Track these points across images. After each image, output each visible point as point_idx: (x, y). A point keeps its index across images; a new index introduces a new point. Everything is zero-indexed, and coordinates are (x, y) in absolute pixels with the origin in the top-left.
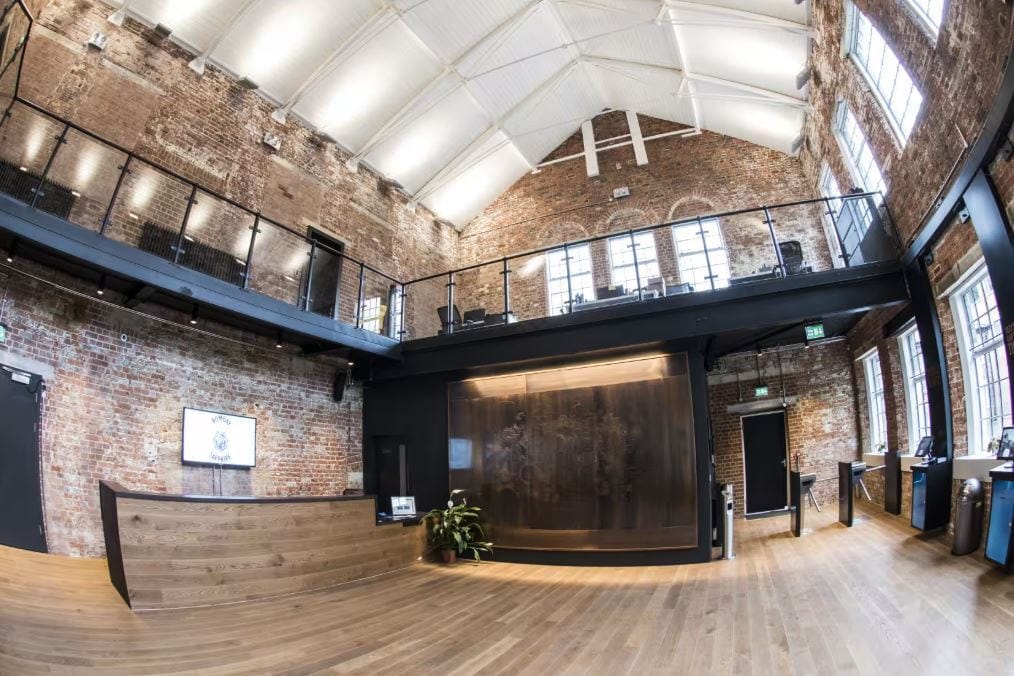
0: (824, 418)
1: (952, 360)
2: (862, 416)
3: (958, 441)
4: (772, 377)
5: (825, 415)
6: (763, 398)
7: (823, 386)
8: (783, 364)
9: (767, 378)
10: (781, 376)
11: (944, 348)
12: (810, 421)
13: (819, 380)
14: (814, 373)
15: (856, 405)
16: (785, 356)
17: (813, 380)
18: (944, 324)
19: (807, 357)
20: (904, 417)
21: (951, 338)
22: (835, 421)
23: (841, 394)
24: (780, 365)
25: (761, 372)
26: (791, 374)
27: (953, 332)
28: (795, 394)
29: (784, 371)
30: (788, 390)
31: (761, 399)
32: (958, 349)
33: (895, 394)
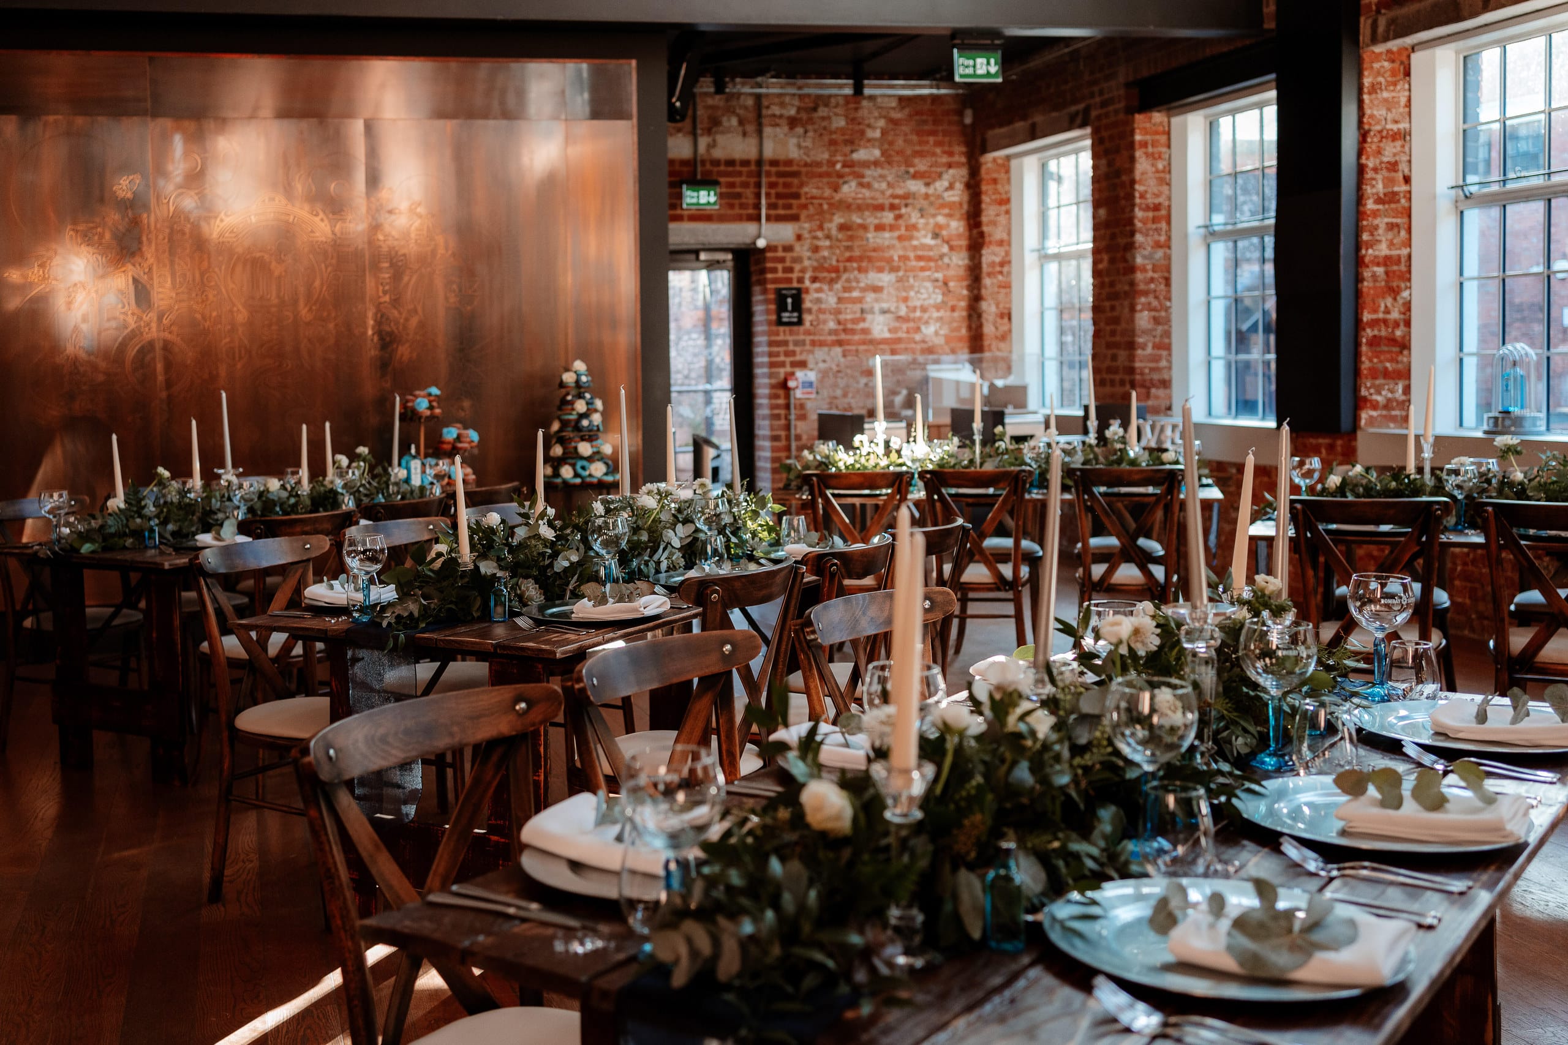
0: (870, 297)
1: (1379, 201)
2: (989, 308)
3: (1376, 392)
4: (731, 163)
5: (877, 289)
6: (701, 216)
7: (880, 208)
8: (768, 131)
9: (716, 163)
10: (759, 162)
11: (1361, 169)
12: (830, 300)
13: (866, 193)
14: (854, 169)
15: (974, 274)
16: (776, 110)
17: (849, 189)
18: (1375, 111)
19: (840, 122)
20: (1162, 321)
21: (1390, 151)
22: (903, 311)
23: (929, 241)
24: (760, 133)
25: (703, 142)
26: (789, 162)
27: (1403, 136)
28: (795, 218)
29: (770, 151)
30: (770, 206)
31: (694, 218)
32: (1407, 180)
33: (1139, 260)
